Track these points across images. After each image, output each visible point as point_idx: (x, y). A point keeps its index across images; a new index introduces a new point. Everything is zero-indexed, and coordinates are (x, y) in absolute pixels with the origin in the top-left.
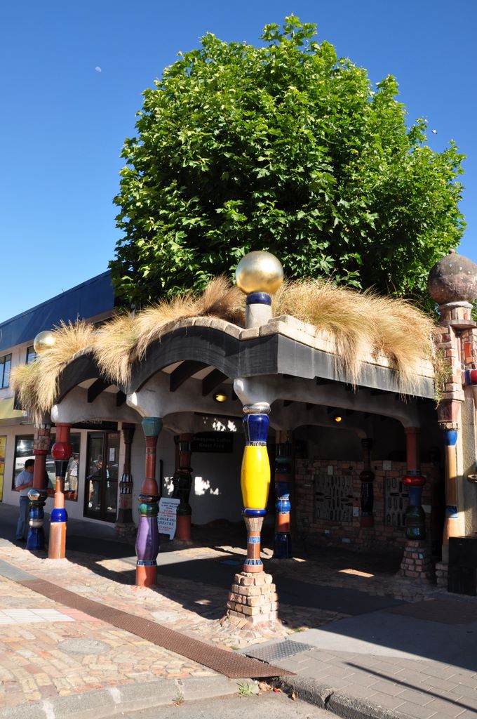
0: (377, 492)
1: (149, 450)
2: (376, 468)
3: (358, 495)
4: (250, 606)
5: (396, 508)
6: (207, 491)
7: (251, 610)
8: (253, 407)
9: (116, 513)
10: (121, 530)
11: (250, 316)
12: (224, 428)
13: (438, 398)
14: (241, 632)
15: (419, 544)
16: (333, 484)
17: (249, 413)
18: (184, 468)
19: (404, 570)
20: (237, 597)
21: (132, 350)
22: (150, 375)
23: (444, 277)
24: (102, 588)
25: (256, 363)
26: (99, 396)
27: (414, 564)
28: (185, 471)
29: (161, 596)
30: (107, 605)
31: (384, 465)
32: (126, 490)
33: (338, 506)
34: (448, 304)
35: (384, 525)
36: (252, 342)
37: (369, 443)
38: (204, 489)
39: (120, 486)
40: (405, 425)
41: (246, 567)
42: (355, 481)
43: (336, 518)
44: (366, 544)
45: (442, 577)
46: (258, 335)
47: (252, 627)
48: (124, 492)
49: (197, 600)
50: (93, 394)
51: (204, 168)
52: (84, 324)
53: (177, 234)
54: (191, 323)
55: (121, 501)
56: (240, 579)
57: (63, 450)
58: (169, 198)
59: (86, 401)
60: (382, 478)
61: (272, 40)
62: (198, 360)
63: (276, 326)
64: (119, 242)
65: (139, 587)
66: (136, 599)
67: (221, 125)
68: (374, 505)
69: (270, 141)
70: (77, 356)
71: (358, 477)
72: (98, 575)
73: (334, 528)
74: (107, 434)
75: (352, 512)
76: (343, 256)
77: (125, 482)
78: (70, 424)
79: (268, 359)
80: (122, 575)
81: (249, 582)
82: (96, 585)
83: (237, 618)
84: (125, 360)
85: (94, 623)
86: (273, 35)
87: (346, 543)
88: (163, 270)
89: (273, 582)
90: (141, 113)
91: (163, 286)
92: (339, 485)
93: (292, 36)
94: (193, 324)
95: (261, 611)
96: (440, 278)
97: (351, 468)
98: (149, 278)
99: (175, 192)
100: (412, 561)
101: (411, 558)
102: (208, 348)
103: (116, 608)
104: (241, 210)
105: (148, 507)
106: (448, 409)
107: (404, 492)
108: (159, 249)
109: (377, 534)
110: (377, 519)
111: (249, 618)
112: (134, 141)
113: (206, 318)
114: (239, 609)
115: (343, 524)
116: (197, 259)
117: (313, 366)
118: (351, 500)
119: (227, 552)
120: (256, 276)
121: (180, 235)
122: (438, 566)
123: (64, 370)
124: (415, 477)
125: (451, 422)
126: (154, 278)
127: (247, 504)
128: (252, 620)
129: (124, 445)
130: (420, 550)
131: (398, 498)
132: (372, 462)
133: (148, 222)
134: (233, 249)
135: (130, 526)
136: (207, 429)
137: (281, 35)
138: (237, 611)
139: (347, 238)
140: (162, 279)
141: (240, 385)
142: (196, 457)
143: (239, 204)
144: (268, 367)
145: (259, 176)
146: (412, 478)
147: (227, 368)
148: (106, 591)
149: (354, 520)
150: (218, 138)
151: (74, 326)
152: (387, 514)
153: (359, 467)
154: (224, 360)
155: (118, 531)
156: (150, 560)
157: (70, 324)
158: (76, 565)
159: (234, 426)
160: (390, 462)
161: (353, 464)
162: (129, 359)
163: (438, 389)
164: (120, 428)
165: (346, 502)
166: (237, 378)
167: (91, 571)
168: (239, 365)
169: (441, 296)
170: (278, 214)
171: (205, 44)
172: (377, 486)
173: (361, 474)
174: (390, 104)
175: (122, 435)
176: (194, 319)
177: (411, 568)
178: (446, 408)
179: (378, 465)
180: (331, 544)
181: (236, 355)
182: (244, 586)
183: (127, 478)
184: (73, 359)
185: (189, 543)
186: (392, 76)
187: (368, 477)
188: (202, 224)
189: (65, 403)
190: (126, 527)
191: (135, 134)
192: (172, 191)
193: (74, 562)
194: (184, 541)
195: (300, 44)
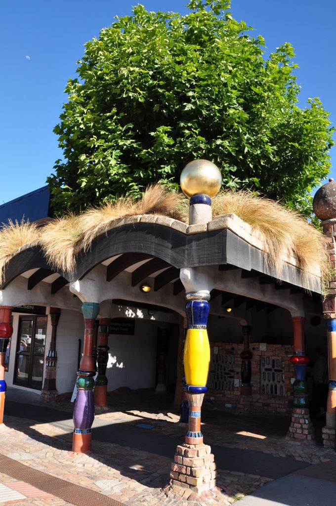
0: (254, 367)
1: (87, 331)
2: (254, 349)
3: (239, 370)
4: (195, 477)
5: (269, 381)
6: (114, 365)
7: (196, 480)
8: (197, 294)
9: (41, 382)
10: (46, 396)
11: (195, 214)
12: (134, 315)
13: (325, 294)
14: (189, 503)
15: (305, 412)
16: (217, 361)
17: (192, 299)
18: (103, 347)
19: (294, 433)
20: (181, 468)
21: (78, 243)
22: (94, 265)
23: (329, 198)
24: (42, 455)
25: (205, 254)
26: (37, 285)
27: (302, 428)
28: (104, 349)
29: (97, 461)
30: (51, 474)
31: (261, 347)
32: (52, 363)
33: (221, 378)
34: (331, 220)
35: (260, 394)
36: (199, 236)
37: (248, 329)
38: (112, 364)
39: (47, 360)
40: (293, 315)
41: (188, 439)
42: (236, 359)
43: (219, 388)
44: (246, 409)
45: (329, 439)
46: (206, 230)
47: (197, 497)
48: (50, 365)
49: (131, 466)
50: (32, 283)
51: (141, 99)
52: (28, 223)
53: (114, 152)
54: (137, 219)
55: (47, 372)
56: (183, 451)
57: (5, 329)
58: (110, 122)
59: (27, 288)
60: (259, 357)
61: (196, 8)
62: (143, 252)
63: (225, 221)
64: (58, 162)
65: (75, 453)
66: (75, 466)
67: (156, 66)
68: (252, 378)
69: (196, 81)
70: (23, 249)
71: (239, 356)
72: (34, 441)
73: (218, 395)
74: (36, 317)
75: (233, 384)
76: (245, 180)
77: (51, 357)
78: (12, 307)
79: (217, 251)
80: (56, 440)
81: (193, 454)
82: (36, 451)
83: (181, 488)
84: (70, 252)
85: (46, 498)
86: (197, 4)
87: (228, 408)
88: (99, 182)
89: (212, 452)
90: (81, 62)
91: (97, 195)
92: (223, 362)
93: (211, 7)
94: (138, 221)
95: (203, 481)
96: (325, 199)
97: (233, 349)
98: (85, 188)
99: (115, 117)
100: (300, 425)
101: (299, 423)
102: (153, 241)
103: (61, 477)
104: (169, 134)
105: (86, 381)
106: (332, 302)
107: (276, 368)
108: (99, 163)
109: (254, 400)
110: (254, 389)
111: (193, 488)
112: (75, 81)
113: (151, 215)
114: (183, 479)
115: (226, 392)
116: (130, 173)
117: (250, 260)
118: (232, 374)
119: (137, 416)
120: (199, 181)
121: (117, 153)
122: (324, 430)
123: (11, 261)
124: (301, 357)
125: (334, 313)
126: (90, 189)
127: (190, 381)
128: (197, 491)
129: (51, 326)
130: (306, 416)
131: (271, 373)
132: (250, 344)
133: (91, 139)
134: (162, 166)
135: (54, 393)
136: (121, 316)
137: (203, 5)
138: (180, 481)
139: (252, 164)
140: (97, 190)
141: (186, 274)
142: (112, 338)
143: (169, 130)
144: (216, 258)
145: (186, 109)
146: (299, 357)
147: (173, 259)
148: (46, 458)
149: (235, 389)
150: (154, 77)
151: (20, 224)
152: (262, 384)
153: (241, 348)
154: (170, 252)
155: (44, 397)
156: (86, 428)
157: (17, 223)
158: (13, 430)
159: (142, 314)
160: (266, 344)
161: (235, 345)
162: (74, 250)
163: (324, 287)
164: (48, 312)
165: (229, 376)
166: (184, 267)
167: (27, 436)
168: (186, 256)
169: (325, 213)
170: (199, 140)
171: (136, 13)
172: (254, 363)
173: (241, 354)
174: (287, 64)
175: (49, 318)
176: (139, 217)
177: (299, 431)
178: (329, 301)
179: (255, 347)
180: (215, 408)
181: (183, 248)
182: (188, 457)
183: (53, 354)
184: (19, 251)
185: (105, 408)
186: (289, 44)
187: (247, 355)
188: (135, 145)
189: (9, 289)
190: (51, 394)
191: (77, 75)
192: (112, 116)
193: (11, 427)
194: (102, 407)
195: (217, 13)
